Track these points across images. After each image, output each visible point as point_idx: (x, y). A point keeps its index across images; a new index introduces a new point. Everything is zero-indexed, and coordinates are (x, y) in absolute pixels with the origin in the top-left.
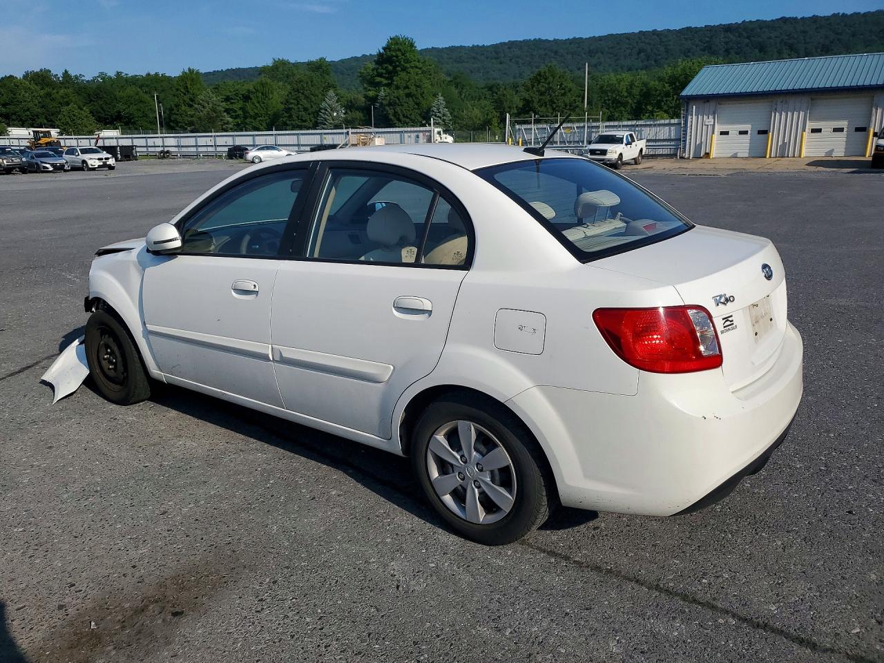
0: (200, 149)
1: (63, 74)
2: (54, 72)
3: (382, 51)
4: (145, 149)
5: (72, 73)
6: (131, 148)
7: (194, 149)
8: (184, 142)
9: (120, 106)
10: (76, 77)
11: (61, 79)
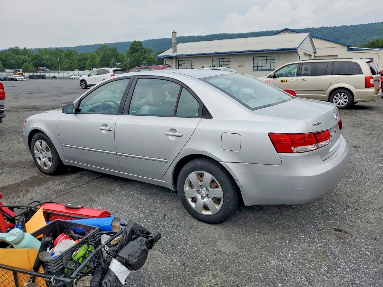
0: (64, 76)
1: (24, 48)
2: (20, 48)
3: (131, 45)
4: (49, 76)
5: (27, 48)
6: (44, 75)
7: (63, 76)
8: (60, 74)
9: (45, 62)
10: (29, 50)
11: (23, 50)
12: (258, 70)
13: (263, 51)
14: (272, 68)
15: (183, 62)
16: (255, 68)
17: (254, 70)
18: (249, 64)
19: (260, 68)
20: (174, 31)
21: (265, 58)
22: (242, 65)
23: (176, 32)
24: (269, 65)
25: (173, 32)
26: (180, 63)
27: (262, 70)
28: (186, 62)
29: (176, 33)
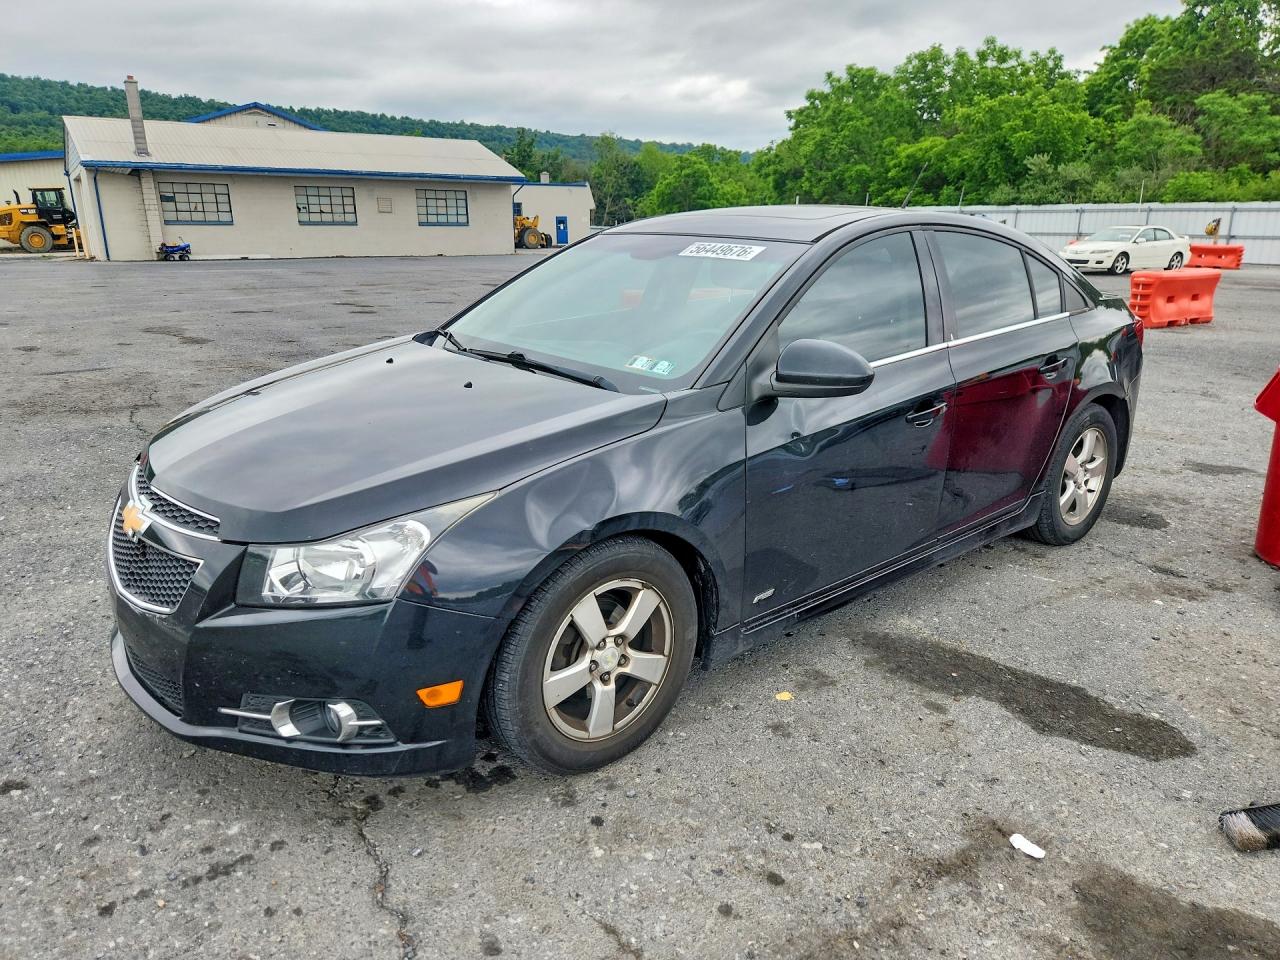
12: (428, 224)
13: (457, 177)
14: (462, 219)
15: (177, 188)
16: (424, 219)
17: (421, 224)
18: (407, 205)
19: (433, 219)
20: (129, 77)
21: (443, 195)
22: (389, 210)
23: (135, 79)
24: (452, 211)
25: (126, 79)
26: (167, 190)
27: (438, 224)
28: (192, 189)
29: (136, 83)
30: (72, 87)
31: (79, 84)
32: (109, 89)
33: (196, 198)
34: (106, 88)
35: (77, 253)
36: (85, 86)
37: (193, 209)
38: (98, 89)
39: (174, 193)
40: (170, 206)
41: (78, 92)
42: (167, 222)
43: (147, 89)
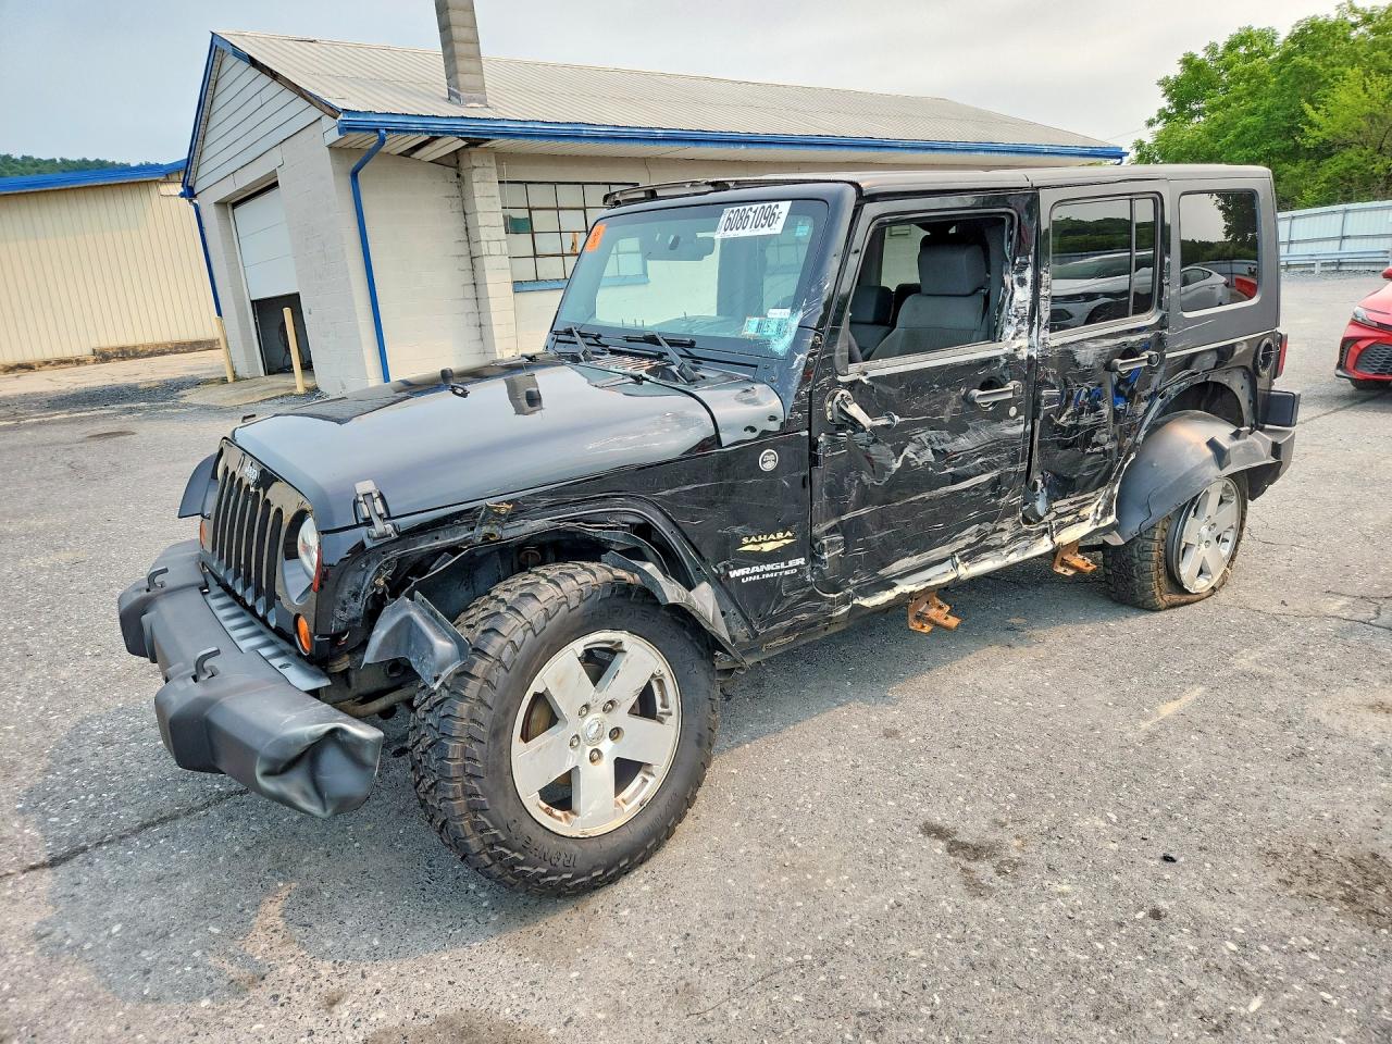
30: (15, 161)
31: (24, 157)
32: (58, 161)
33: (573, 221)
34: (55, 160)
35: (299, 381)
36: (30, 158)
37: (567, 250)
38: (46, 162)
39: (530, 210)
40: (523, 242)
41: (23, 166)
42: (519, 286)
43: (101, 159)
